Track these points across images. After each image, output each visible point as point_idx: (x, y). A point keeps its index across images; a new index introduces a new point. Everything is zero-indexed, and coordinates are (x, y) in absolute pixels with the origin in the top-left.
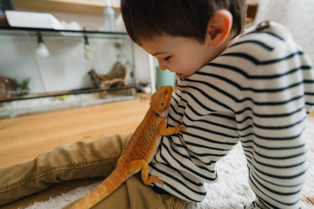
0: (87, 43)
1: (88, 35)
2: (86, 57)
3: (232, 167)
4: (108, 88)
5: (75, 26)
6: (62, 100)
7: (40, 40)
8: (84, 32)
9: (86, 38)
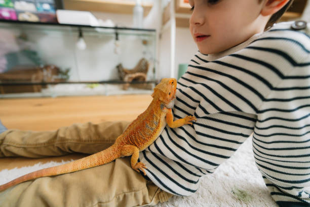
0: (117, 39)
1: (119, 31)
2: (115, 52)
3: (235, 171)
4: (130, 80)
5: (110, 23)
6: (92, 88)
7: (81, 35)
8: (116, 28)
9: (117, 34)
